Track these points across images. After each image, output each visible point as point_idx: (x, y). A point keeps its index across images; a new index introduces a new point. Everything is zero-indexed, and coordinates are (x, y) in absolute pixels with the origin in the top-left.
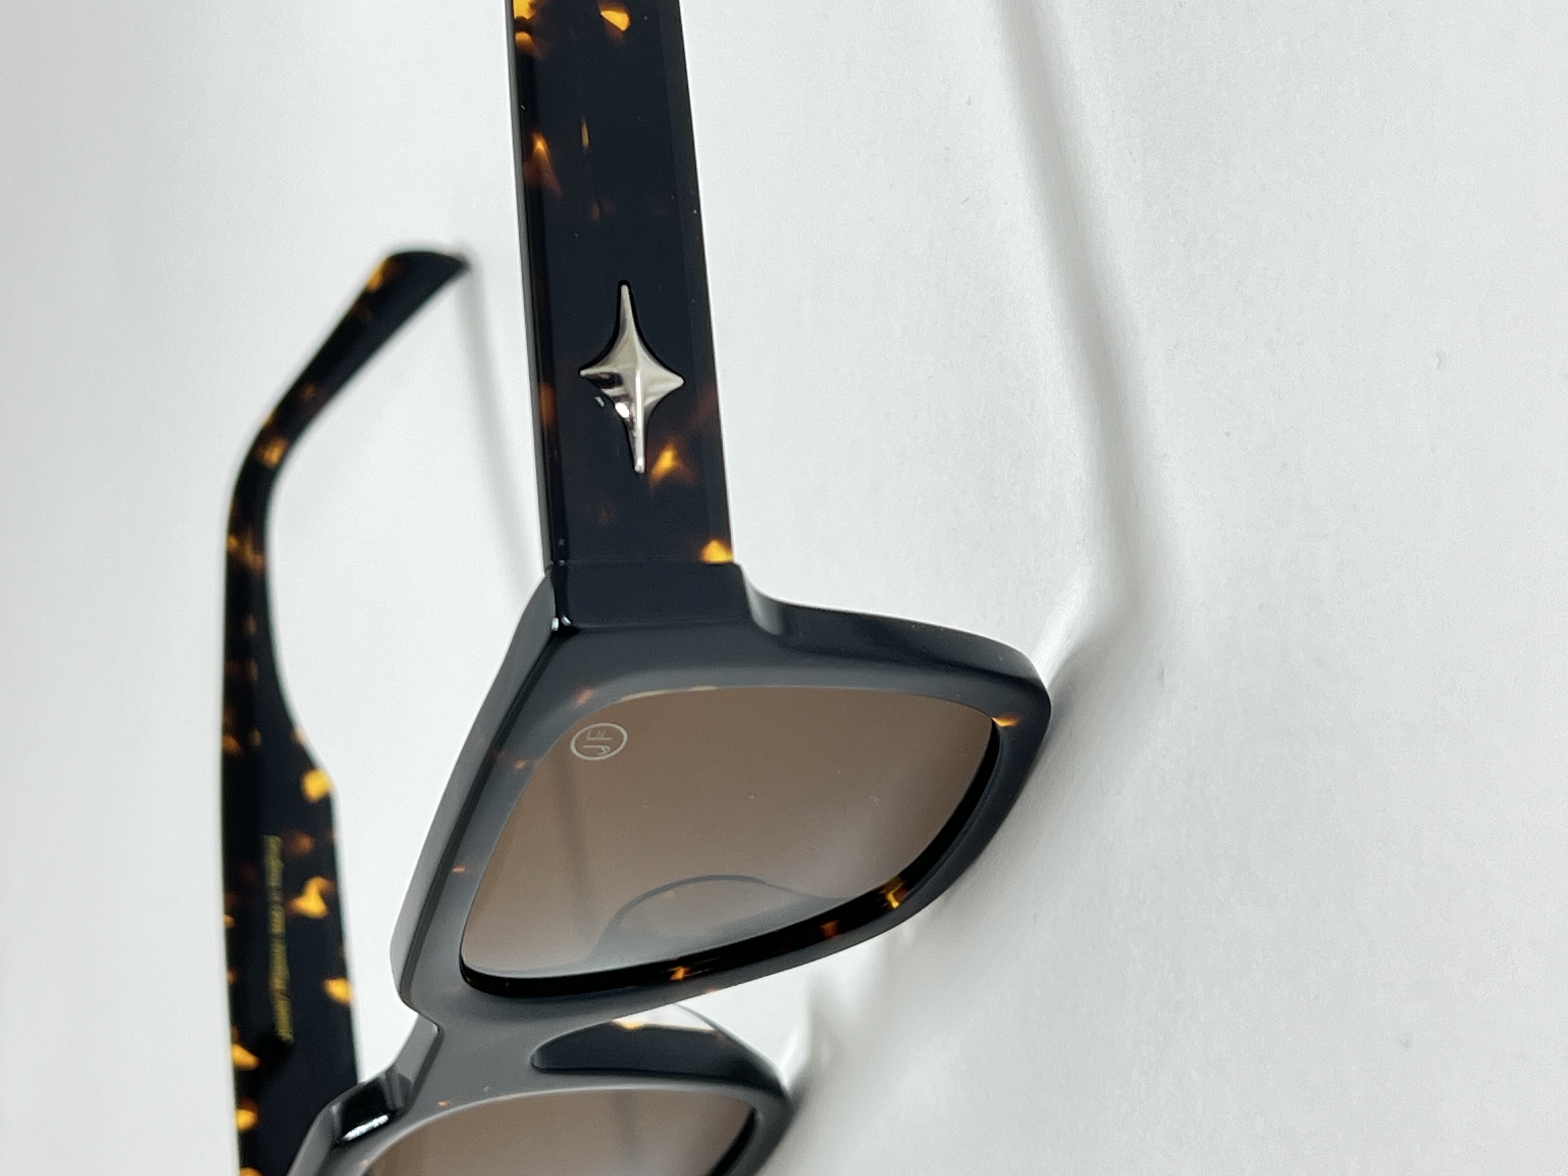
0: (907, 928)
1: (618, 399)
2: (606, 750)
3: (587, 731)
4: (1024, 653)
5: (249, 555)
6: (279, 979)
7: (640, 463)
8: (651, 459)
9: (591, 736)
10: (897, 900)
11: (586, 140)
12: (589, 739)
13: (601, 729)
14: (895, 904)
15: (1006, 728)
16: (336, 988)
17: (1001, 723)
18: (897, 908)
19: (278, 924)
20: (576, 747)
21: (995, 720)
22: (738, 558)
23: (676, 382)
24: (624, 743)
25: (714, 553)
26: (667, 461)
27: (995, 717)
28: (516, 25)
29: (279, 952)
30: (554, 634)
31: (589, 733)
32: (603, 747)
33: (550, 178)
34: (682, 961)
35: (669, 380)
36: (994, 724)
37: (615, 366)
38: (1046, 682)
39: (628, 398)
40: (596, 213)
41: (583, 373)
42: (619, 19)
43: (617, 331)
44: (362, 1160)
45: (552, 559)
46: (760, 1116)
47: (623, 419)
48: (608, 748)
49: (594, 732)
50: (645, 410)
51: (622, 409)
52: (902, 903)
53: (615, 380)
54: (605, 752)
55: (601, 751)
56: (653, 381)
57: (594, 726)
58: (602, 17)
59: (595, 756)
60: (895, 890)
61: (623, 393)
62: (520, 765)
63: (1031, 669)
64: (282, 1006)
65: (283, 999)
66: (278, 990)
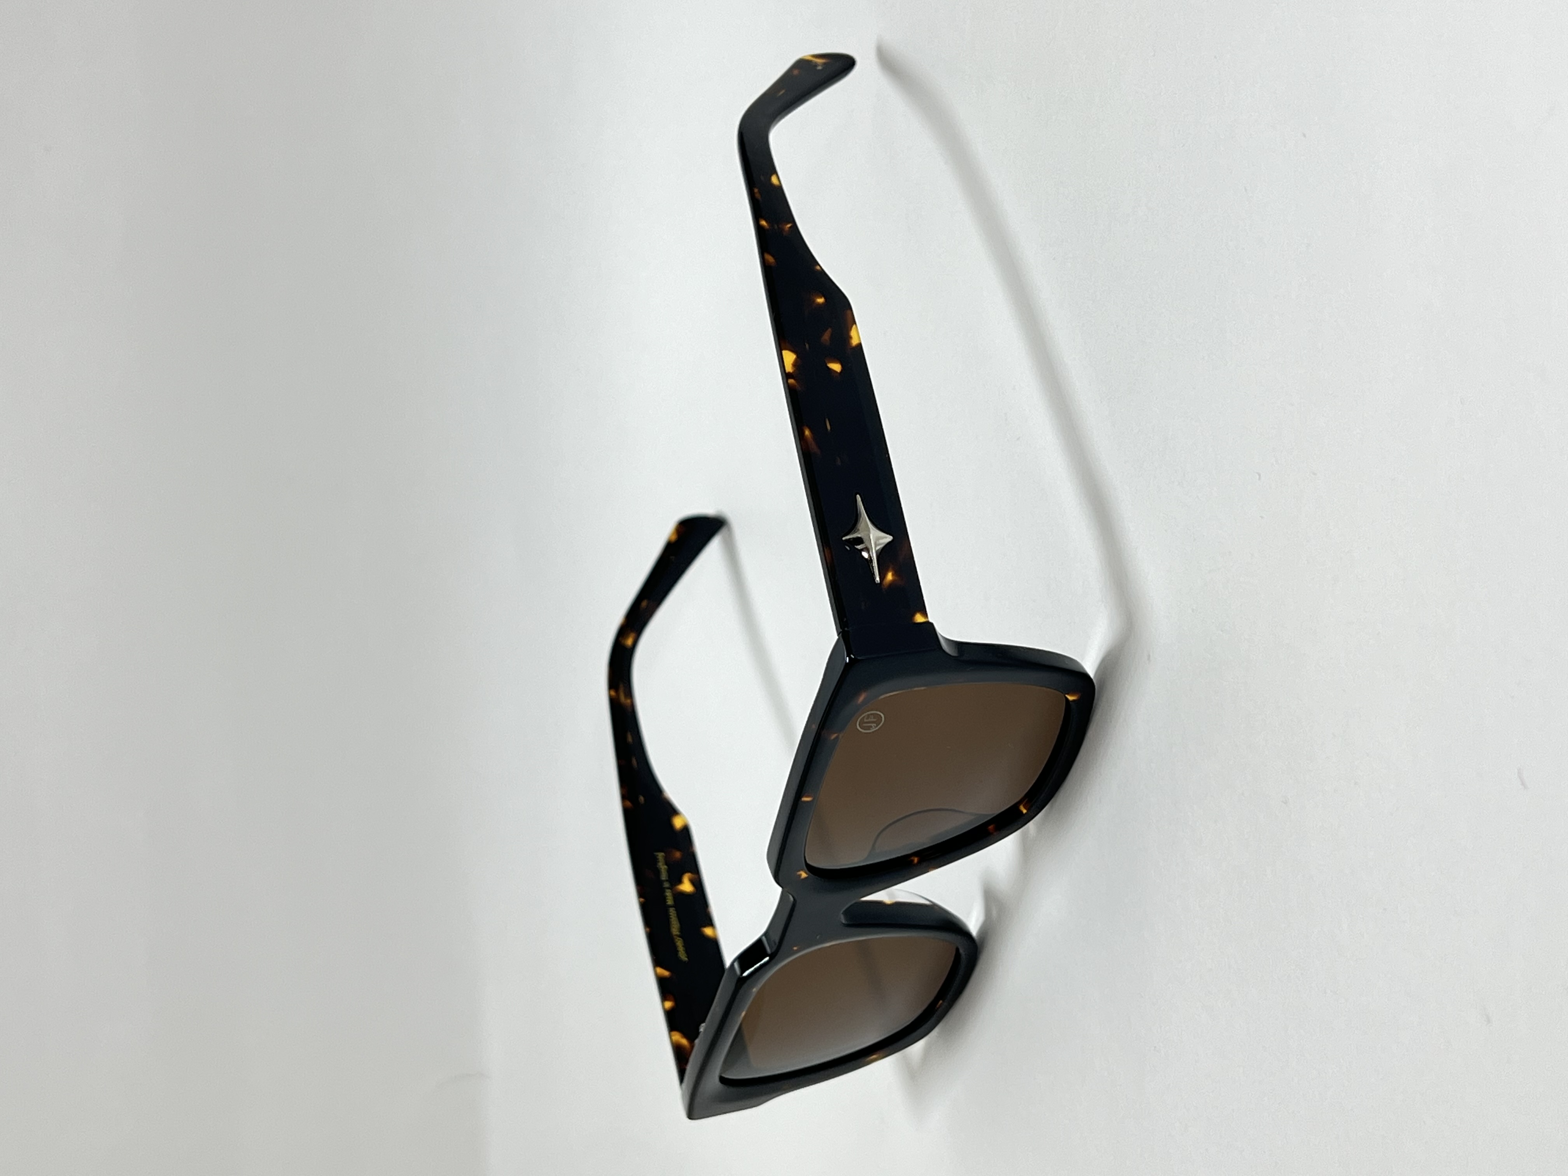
0: (1031, 826)
1: (862, 550)
2: (874, 726)
3: (864, 717)
4: (1078, 660)
5: (622, 698)
6: (675, 929)
7: (878, 579)
8: (883, 576)
9: (867, 719)
10: (1026, 809)
11: (829, 427)
12: (865, 720)
13: (871, 714)
14: (1025, 811)
15: (1074, 701)
16: (708, 931)
17: (1070, 698)
18: (1026, 813)
19: (670, 901)
20: (859, 725)
21: (1066, 696)
22: (930, 620)
23: (889, 538)
24: (882, 722)
25: (919, 619)
26: (890, 577)
27: (1068, 694)
28: (786, 376)
29: (672, 912)
30: (847, 665)
31: (866, 717)
32: (873, 725)
33: (814, 447)
34: (915, 854)
35: (886, 538)
36: (1067, 699)
37: (859, 533)
38: (1092, 676)
39: (867, 550)
40: (839, 463)
41: (844, 539)
42: (836, 367)
43: (856, 517)
44: (753, 988)
45: (841, 628)
46: (961, 951)
47: (866, 559)
48: (875, 725)
49: (868, 716)
50: (877, 552)
51: (865, 555)
52: (1028, 810)
53: (860, 541)
54: (873, 727)
55: (872, 727)
56: (878, 539)
57: (869, 713)
58: (828, 367)
59: (869, 730)
60: (1024, 804)
61: (865, 547)
62: (834, 736)
63: (1083, 668)
64: (680, 943)
65: (679, 940)
66: (677, 935)
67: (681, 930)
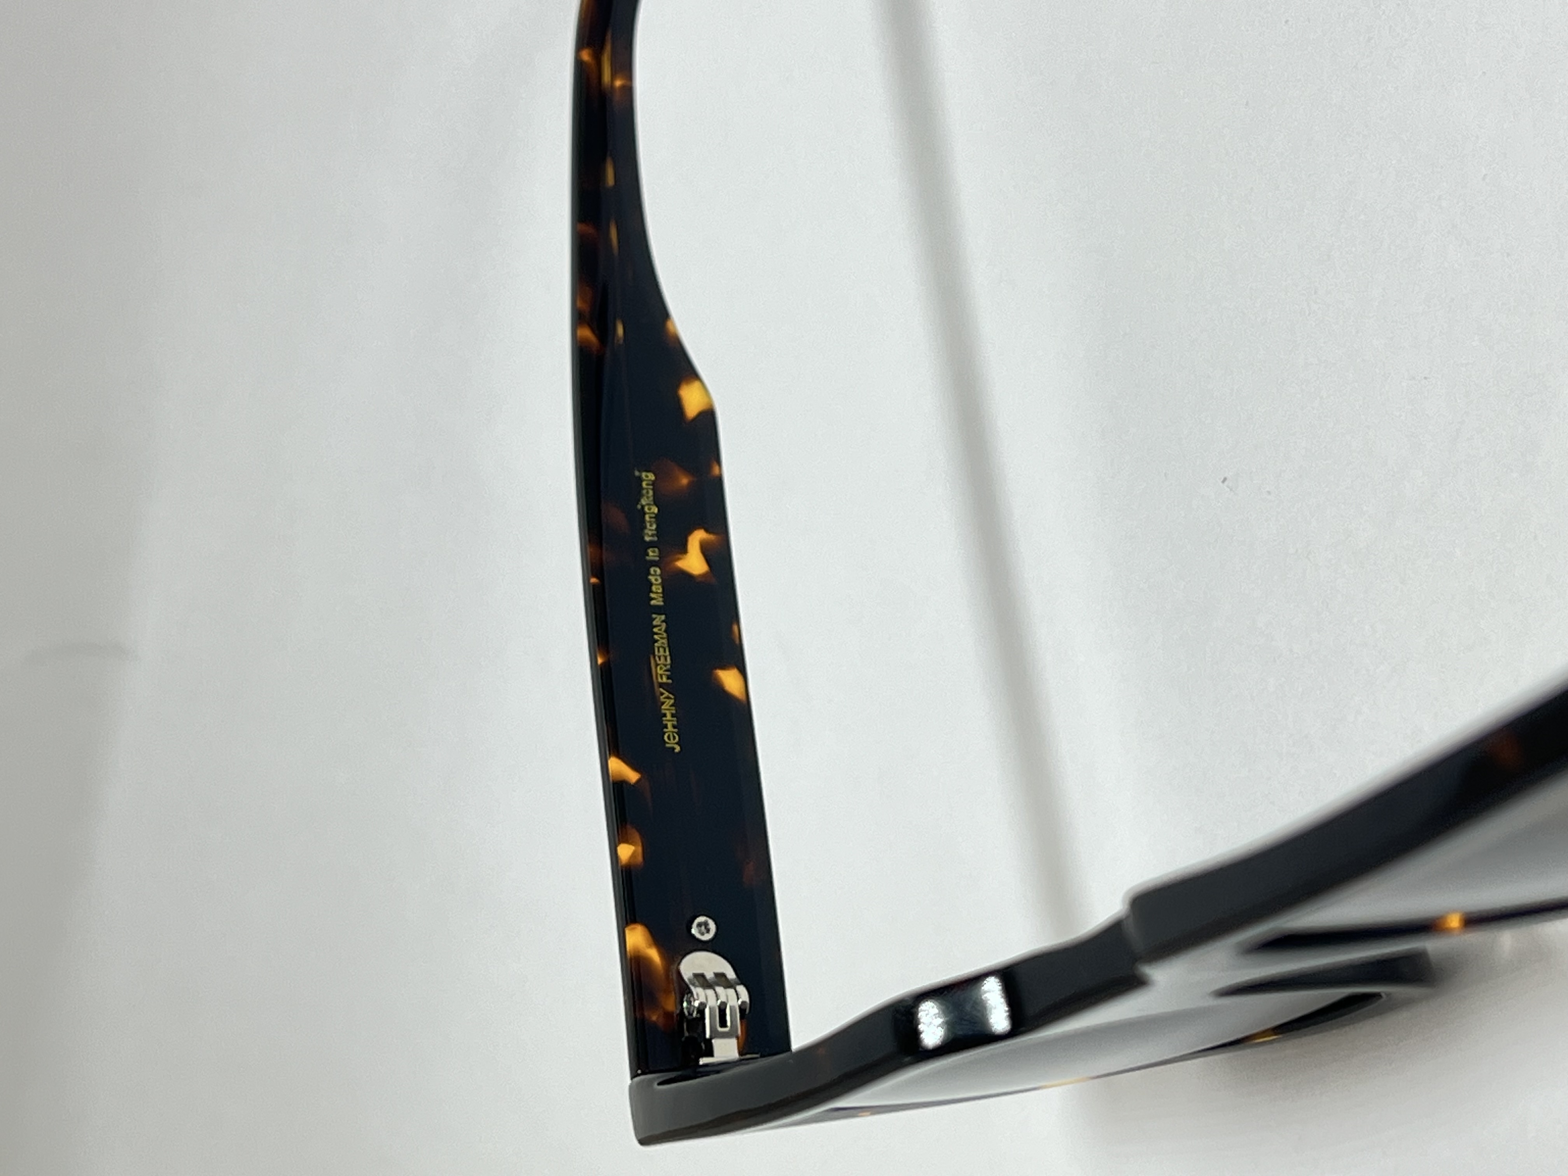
5: (606, 77)
6: (661, 671)
16: (729, 679)
19: (656, 596)
29: (659, 626)
64: (667, 706)
65: (668, 698)
66: (661, 685)
67: (673, 672)
